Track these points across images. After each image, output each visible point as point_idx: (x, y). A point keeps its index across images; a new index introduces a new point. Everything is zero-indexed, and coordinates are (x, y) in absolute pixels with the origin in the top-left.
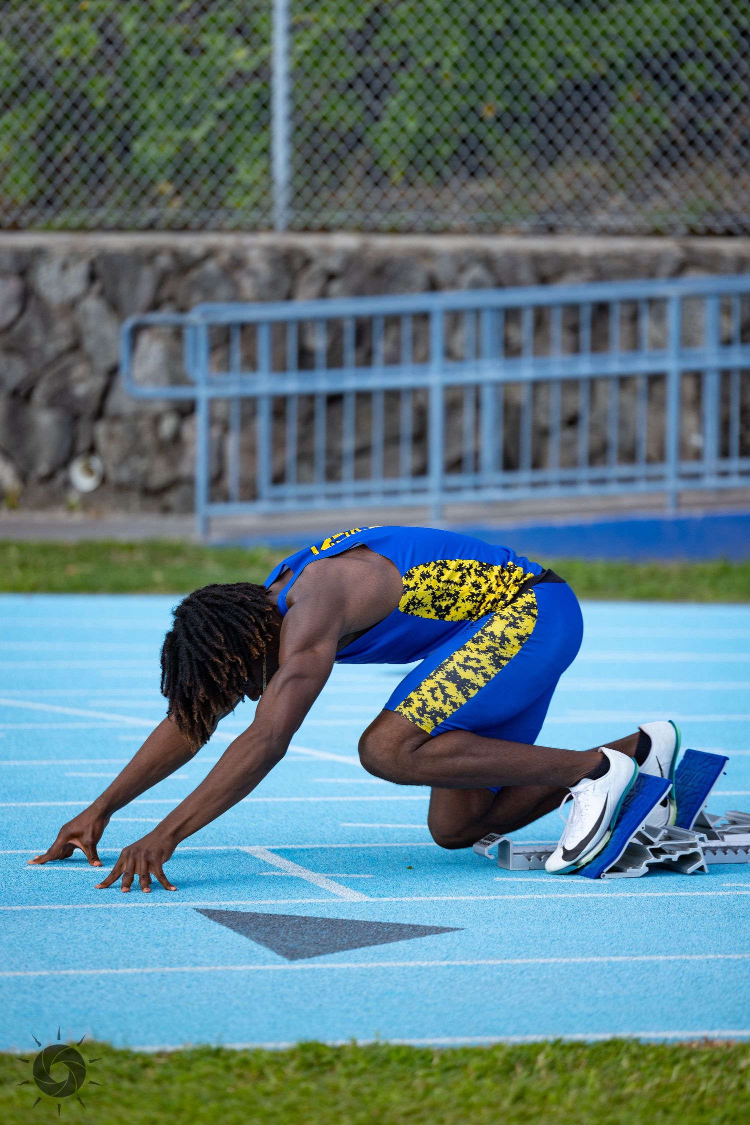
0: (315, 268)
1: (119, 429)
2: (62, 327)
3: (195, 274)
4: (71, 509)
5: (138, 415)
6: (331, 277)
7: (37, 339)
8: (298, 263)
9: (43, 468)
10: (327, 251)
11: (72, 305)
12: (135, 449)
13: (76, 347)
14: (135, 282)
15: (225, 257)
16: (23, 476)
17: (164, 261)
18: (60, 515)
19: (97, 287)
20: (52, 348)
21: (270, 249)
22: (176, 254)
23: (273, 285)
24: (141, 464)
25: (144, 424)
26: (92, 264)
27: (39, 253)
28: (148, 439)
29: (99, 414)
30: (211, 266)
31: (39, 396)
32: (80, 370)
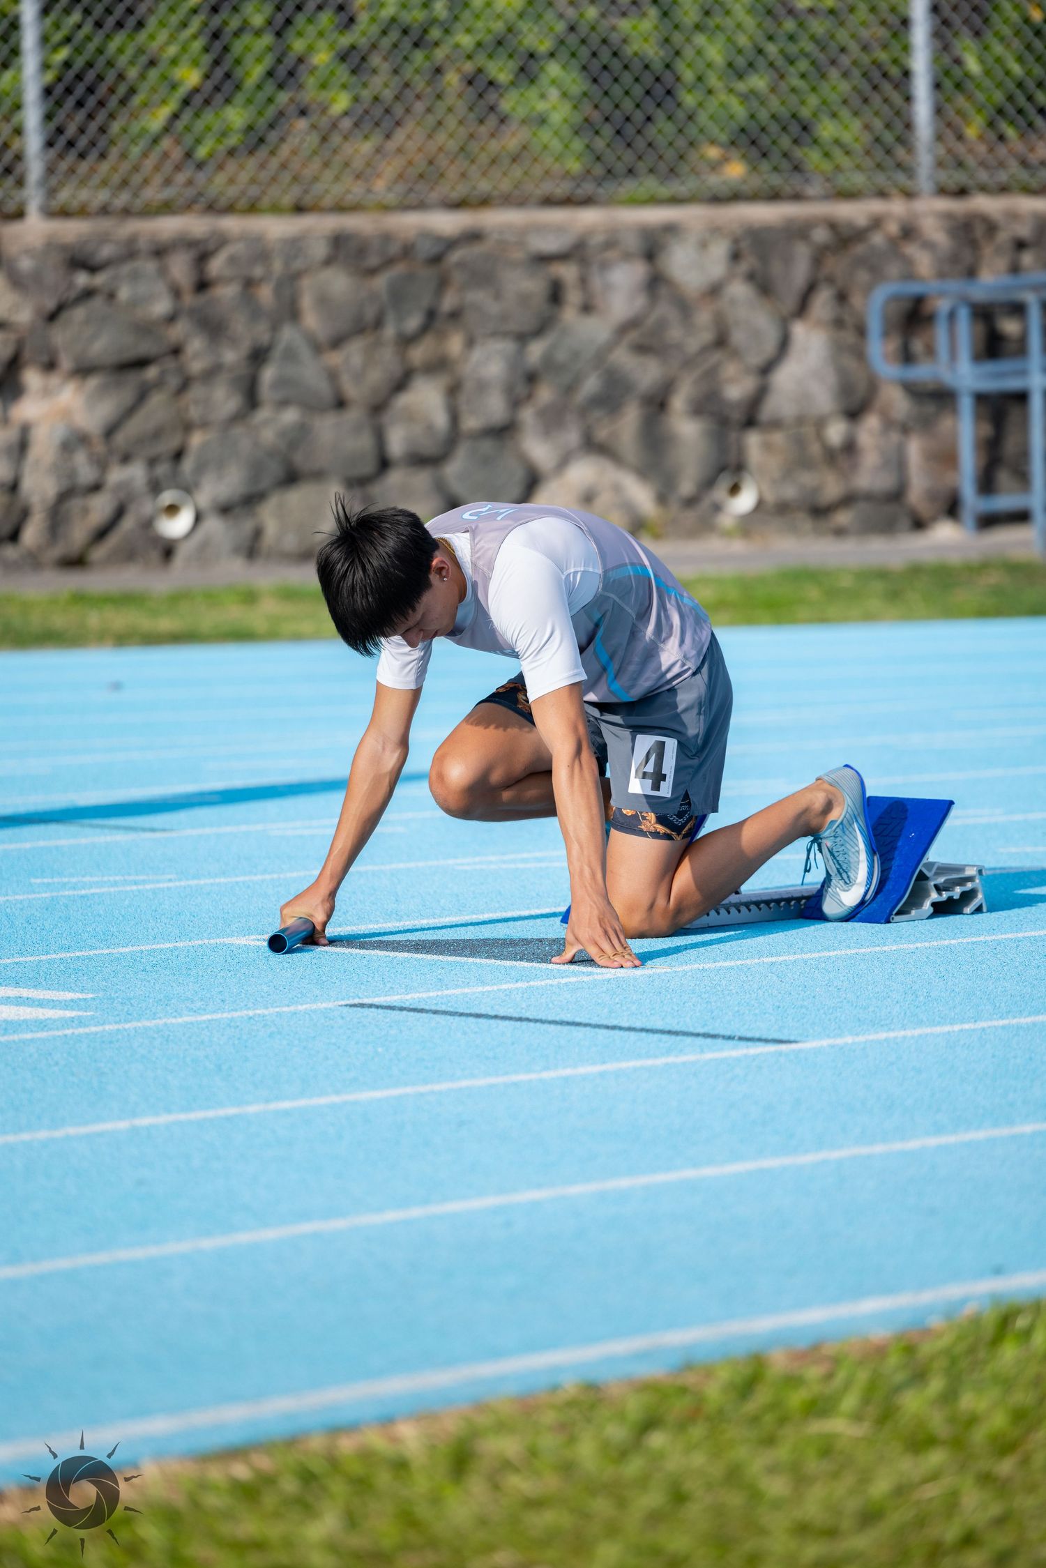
0: (1003, 236)
1: (778, 438)
2: (704, 317)
3: (859, 249)
4: (727, 534)
5: (800, 420)
6: (1020, 245)
7: (675, 333)
8: (979, 231)
9: (687, 487)
10: (1013, 216)
11: (714, 291)
12: (800, 461)
13: (721, 341)
14: (788, 260)
15: (893, 228)
16: (662, 499)
17: (821, 235)
18: (714, 545)
19: (744, 267)
20: (694, 344)
21: (948, 216)
22: (833, 225)
23: (954, 259)
24: (808, 478)
25: (809, 431)
26: (736, 241)
27: (671, 229)
28: (815, 449)
29: (750, 421)
30: (877, 239)
31: (679, 402)
32: (730, 369)
